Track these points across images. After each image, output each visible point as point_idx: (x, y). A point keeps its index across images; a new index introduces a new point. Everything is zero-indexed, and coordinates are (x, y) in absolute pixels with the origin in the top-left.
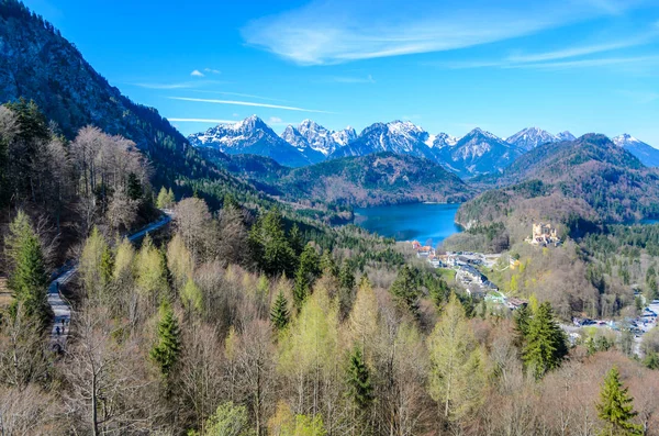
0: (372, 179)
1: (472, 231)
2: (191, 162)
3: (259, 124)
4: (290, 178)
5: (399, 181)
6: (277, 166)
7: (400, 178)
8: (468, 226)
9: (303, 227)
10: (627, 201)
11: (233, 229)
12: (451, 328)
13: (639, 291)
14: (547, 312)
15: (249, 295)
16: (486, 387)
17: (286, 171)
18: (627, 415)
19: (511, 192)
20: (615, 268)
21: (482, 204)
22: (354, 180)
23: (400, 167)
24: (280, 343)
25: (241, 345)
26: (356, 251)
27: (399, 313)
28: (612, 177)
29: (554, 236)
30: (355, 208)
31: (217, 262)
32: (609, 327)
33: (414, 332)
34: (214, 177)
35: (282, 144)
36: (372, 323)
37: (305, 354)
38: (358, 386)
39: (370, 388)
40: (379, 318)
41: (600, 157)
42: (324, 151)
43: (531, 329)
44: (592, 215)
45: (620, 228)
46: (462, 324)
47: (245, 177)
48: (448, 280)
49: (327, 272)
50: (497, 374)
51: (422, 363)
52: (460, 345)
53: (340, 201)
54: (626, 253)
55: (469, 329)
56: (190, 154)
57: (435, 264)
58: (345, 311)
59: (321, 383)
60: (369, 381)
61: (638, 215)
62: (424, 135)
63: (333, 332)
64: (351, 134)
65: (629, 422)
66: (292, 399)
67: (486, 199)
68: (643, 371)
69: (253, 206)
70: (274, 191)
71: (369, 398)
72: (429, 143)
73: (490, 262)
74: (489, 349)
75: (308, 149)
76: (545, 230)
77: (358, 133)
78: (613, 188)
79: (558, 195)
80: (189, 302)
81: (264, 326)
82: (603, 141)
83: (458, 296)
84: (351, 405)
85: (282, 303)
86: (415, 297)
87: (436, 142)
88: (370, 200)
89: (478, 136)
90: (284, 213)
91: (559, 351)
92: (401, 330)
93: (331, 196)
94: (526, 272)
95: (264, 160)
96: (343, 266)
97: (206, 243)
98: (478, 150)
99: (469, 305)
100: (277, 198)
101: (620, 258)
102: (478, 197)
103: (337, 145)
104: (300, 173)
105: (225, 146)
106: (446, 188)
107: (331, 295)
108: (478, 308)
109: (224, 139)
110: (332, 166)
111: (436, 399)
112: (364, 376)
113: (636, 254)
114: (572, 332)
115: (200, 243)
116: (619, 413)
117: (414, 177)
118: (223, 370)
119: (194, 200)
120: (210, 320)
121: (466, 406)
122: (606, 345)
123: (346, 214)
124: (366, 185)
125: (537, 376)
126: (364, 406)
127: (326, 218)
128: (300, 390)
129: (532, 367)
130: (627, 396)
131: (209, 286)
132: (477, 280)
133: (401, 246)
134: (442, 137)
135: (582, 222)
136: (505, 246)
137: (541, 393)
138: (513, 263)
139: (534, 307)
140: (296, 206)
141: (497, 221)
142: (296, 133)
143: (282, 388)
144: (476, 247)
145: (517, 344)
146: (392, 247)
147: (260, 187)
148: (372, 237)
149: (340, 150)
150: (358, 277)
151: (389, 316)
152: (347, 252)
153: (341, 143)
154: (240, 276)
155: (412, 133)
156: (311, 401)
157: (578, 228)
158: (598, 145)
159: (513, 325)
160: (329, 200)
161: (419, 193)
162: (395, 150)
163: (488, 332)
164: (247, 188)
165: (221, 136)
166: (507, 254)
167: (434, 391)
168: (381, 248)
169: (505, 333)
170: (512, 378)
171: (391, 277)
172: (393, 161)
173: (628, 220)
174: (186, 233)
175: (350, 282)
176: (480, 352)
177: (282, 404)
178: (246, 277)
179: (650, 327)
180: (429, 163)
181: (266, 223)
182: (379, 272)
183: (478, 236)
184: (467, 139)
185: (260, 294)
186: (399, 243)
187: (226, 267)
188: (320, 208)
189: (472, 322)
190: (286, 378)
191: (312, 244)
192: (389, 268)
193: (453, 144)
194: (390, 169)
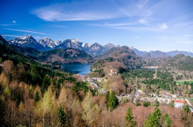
0: (66, 56)
1: (95, 71)
2: (9, 49)
3: (31, 38)
4: (41, 54)
5: (74, 57)
6: (36, 51)
7: (74, 56)
8: (94, 70)
9: (45, 70)
10: (133, 64)
11: (22, 70)
12: (88, 99)
13: (135, 87)
14: (114, 93)
15: (27, 91)
16: (98, 115)
17: (39, 52)
18: (132, 118)
19: (105, 61)
20: (130, 81)
21: (97, 64)
22: (61, 56)
23: (74, 52)
24: (37, 106)
25: (24, 107)
26: (61, 77)
27: (74, 96)
28: (129, 57)
29: (116, 73)
30: (61, 64)
31: (16, 81)
32: (128, 96)
33: (78, 101)
34: (16, 54)
35: (38, 44)
36: (66, 99)
37: (45, 109)
38: (61, 118)
39: (65, 118)
40: (67, 98)
41: (126, 52)
42: (52, 47)
43: (110, 98)
44: (125, 67)
45: (131, 70)
46: (92, 98)
47: (26, 54)
48: (88, 85)
49: (52, 84)
50: (101, 111)
51: (80, 110)
52: (91, 104)
53: (56, 62)
54: (132, 77)
55: (94, 99)
56: (8, 46)
57: (84, 81)
58: (57, 96)
59: (50, 118)
60: (65, 116)
61: (135, 67)
62: (81, 43)
63: (54, 102)
64: (60, 42)
65: (132, 120)
66: (41, 123)
67: (99, 62)
68: (136, 107)
69: (29, 63)
70: (36, 59)
71: (65, 121)
72: (83, 46)
73: (99, 80)
74: (99, 105)
75: (47, 46)
76: (114, 71)
77: (62, 42)
78: (130, 60)
79: (116, 62)
80: (7, 94)
81: (32, 101)
82: (127, 48)
83: (91, 90)
84: (59, 123)
85: (37, 94)
86: (78, 91)
87: (85, 46)
88: (66, 62)
89: (96, 45)
90: (38, 66)
91: (116, 104)
92: (74, 101)
93: (53, 60)
94: (109, 83)
95: (32, 49)
96: (57, 82)
97: (13, 75)
98: (96, 48)
99: (94, 92)
100: (36, 61)
101: (131, 78)
102: (96, 62)
103: (56, 45)
104: (44, 53)
105: (20, 44)
106: (88, 59)
107: (53, 91)
108: (96, 93)
109: (20, 42)
110: (54, 52)
111: (84, 119)
112: (63, 114)
113: (135, 77)
114: (120, 98)
115: (11, 75)
116: (130, 118)
117: (79, 55)
118: (18, 115)
119: (9, 61)
120: (14, 100)
121: (92, 121)
122: (128, 101)
123: (58, 66)
124: (64, 57)
125: (111, 111)
126: (63, 123)
127: (52, 67)
128: (43, 120)
129: (110, 108)
130: (132, 113)
131: (14, 89)
132: (96, 85)
133: (74, 76)
134: (86, 44)
135: (122, 69)
136: (103, 76)
137: (112, 115)
138: (105, 80)
139: (111, 92)
140: (42, 63)
141: (101, 68)
142: (43, 41)
143: (38, 119)
144: (96, 76)
145: (106, 102)
146: (72, 76)
147: (31, 57)
148: (66, 73)
149: (57, 47)
150: (61, 85)
151: (71, 97)
152: (58, 78)
153: (57, 44)
154: (24, 85)
155: (78, 43)
156: (47, 123)
157: (122, 71)
158: (126, 49)
159: (105, 97)
160: (53, 62)
161: (80, 60)
162: (73, 47)
163: (98, 100)
164: (27, 57)
165: (19, 41)
166: (104, 78)
167: (84, 117)
168: (69, 76)
169: (103, 100)
170: (105, 112)
171: (71, 85)
172: (72, 50)
173: (133, 69)
174: (6, 71)
175: (59, 87)
176: (96, 106)
177: (38, 124)
178: (26, 86)
179: (137, 96)
180: (83, 51)
181: (32, 69)
182: (68, 84)
183: (96, 73)
184: (93, 45)
185: (30, 91)
186: (74, 75)
187: (19, 83)
188: (50, 64)
189: (94, 97)
190: (39, 117)
191: (47, 75)
192: (71, 82)
193: (89, 46)
194: (71, 53)
